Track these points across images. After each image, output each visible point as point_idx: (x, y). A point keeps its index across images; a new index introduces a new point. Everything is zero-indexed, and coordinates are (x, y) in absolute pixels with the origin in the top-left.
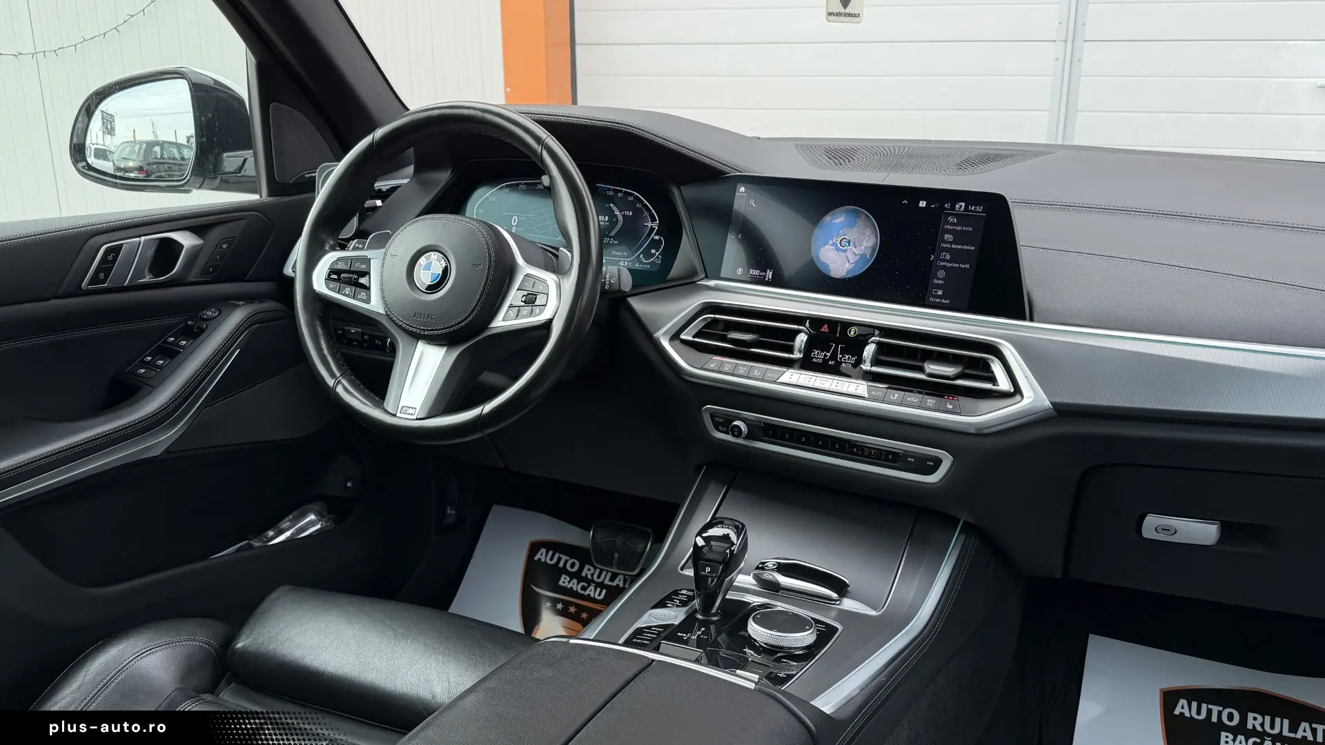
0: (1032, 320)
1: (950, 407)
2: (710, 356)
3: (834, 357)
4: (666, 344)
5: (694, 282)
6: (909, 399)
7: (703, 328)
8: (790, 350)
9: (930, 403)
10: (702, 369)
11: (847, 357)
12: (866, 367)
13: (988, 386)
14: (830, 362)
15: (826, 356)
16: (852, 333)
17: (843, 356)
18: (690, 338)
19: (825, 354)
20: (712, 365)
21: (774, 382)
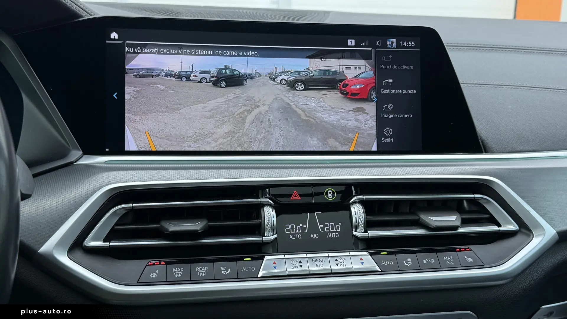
0: (486, 152)
1: (470, 260)
2: (144, 262)
3: (313, 228)
4: (64, 259)
5: (71, 163)
6: (424, 261)
7: (116, 224)
8: (259, 230)
9: (449, 261)
10: (139, 284)
11: (329, 225)
12: (359, 233)
13: (494, 228)
14: (312, 236)
15: (303, 229)
16: (330, 195)
17: (325, 226)
18: (100, 243)
19: (302, 227)
20: (153, 275)
21: (254, 277)
